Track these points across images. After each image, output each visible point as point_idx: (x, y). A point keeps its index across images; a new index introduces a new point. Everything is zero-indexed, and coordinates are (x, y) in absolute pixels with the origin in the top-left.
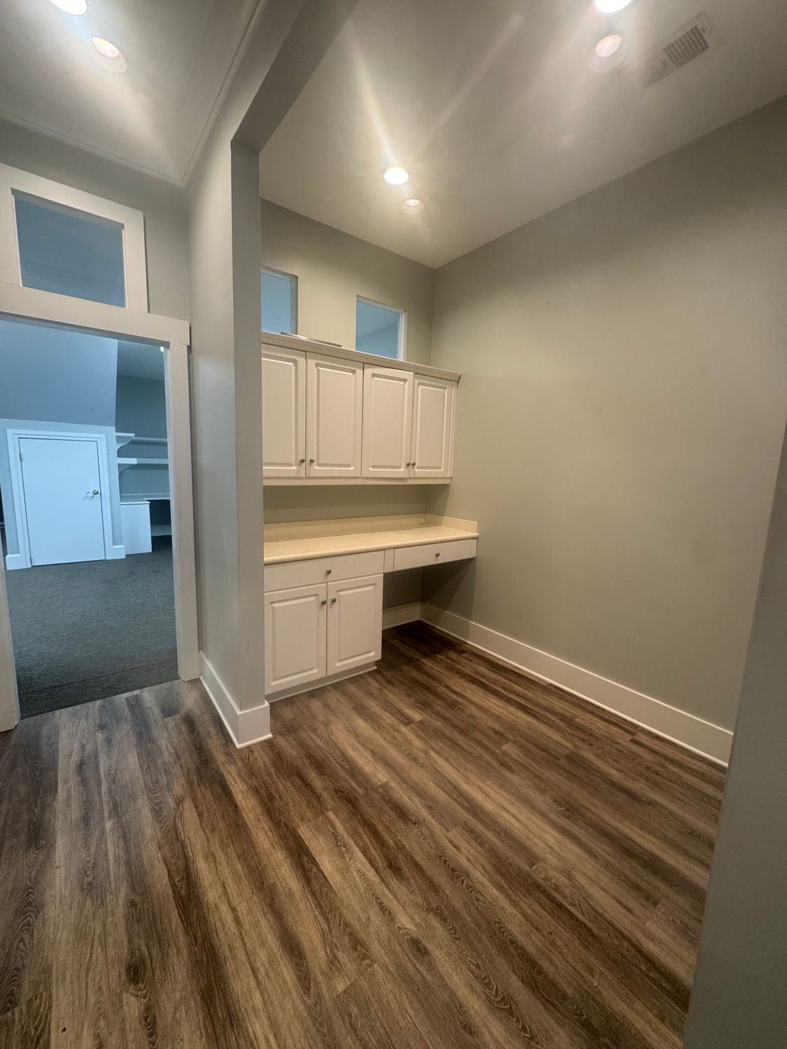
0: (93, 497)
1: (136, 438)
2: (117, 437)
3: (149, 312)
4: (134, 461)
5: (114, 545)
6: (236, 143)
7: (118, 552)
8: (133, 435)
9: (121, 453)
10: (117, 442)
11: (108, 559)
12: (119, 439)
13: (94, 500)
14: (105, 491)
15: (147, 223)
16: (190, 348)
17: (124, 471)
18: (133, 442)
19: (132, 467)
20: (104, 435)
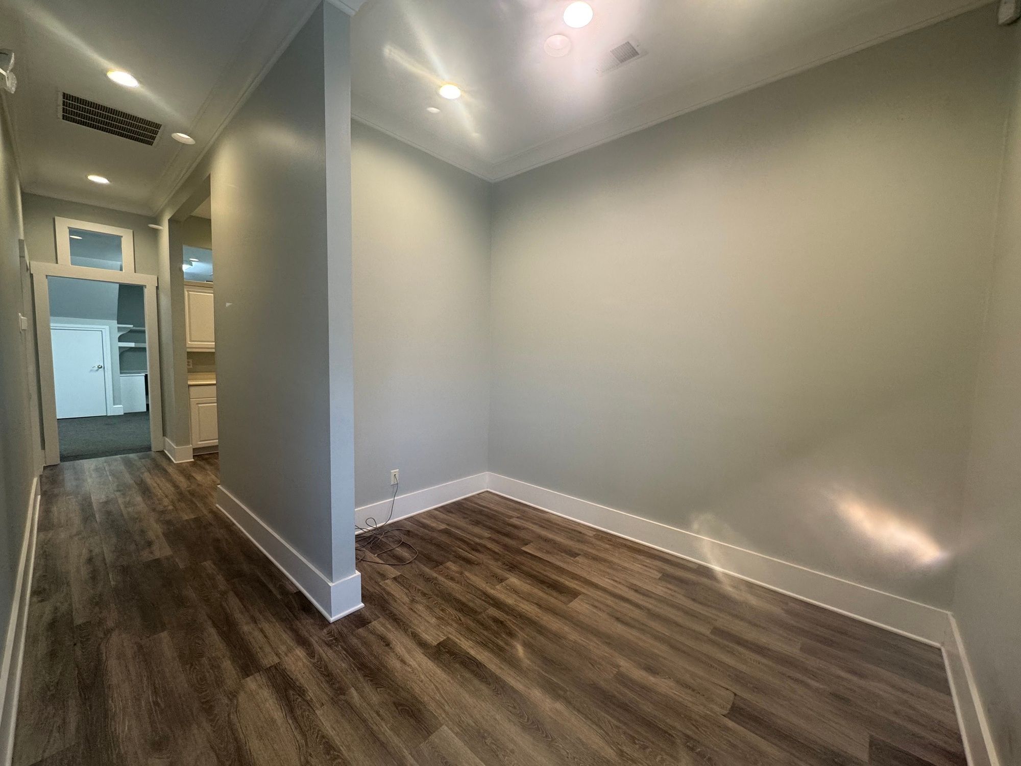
0: (97, 370)
1: (134, 328)
2: (118, 328)
3: (135, 272)
4: (132, 345)
5: (114, 404)
6: (170, 221)
7: (118, 410)
8: (132, 326)
9: (121, 339)
10: (118, 331)
11: (108, 415)
12: (119, 329)
13: (97, 373)
14: (108, 366)
15: (135, 234)
16: (157, 288)
17: (123, 352)
18: (131, 331)
19: (131, 349)
20: (108, 326)
